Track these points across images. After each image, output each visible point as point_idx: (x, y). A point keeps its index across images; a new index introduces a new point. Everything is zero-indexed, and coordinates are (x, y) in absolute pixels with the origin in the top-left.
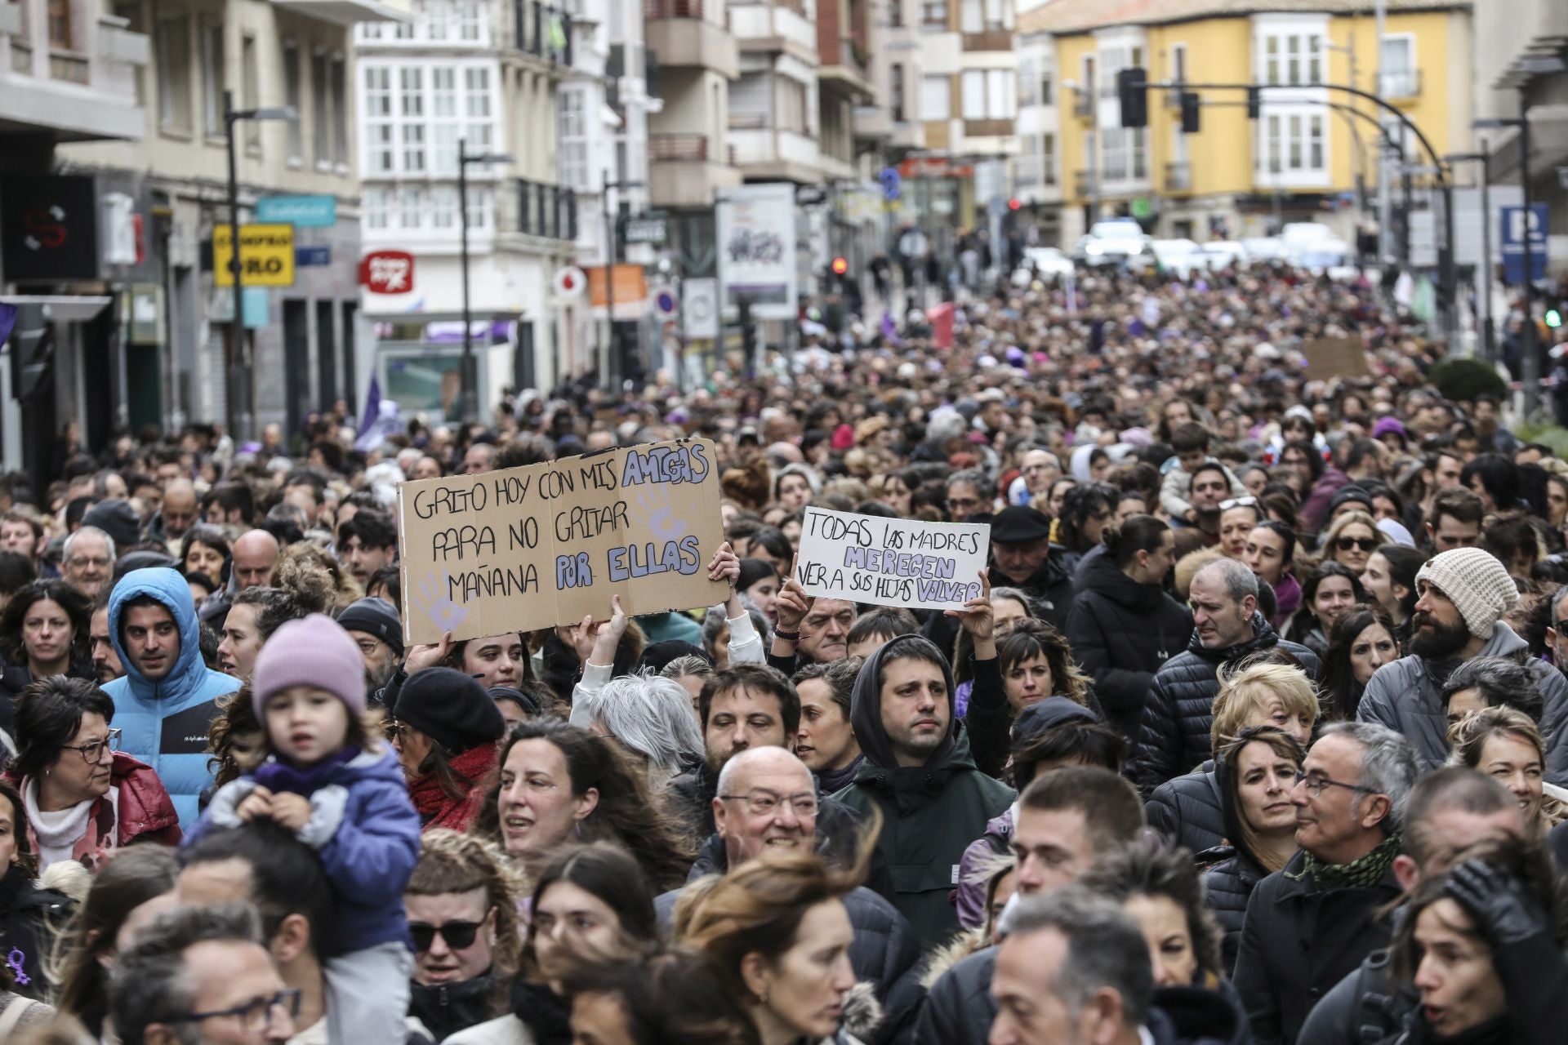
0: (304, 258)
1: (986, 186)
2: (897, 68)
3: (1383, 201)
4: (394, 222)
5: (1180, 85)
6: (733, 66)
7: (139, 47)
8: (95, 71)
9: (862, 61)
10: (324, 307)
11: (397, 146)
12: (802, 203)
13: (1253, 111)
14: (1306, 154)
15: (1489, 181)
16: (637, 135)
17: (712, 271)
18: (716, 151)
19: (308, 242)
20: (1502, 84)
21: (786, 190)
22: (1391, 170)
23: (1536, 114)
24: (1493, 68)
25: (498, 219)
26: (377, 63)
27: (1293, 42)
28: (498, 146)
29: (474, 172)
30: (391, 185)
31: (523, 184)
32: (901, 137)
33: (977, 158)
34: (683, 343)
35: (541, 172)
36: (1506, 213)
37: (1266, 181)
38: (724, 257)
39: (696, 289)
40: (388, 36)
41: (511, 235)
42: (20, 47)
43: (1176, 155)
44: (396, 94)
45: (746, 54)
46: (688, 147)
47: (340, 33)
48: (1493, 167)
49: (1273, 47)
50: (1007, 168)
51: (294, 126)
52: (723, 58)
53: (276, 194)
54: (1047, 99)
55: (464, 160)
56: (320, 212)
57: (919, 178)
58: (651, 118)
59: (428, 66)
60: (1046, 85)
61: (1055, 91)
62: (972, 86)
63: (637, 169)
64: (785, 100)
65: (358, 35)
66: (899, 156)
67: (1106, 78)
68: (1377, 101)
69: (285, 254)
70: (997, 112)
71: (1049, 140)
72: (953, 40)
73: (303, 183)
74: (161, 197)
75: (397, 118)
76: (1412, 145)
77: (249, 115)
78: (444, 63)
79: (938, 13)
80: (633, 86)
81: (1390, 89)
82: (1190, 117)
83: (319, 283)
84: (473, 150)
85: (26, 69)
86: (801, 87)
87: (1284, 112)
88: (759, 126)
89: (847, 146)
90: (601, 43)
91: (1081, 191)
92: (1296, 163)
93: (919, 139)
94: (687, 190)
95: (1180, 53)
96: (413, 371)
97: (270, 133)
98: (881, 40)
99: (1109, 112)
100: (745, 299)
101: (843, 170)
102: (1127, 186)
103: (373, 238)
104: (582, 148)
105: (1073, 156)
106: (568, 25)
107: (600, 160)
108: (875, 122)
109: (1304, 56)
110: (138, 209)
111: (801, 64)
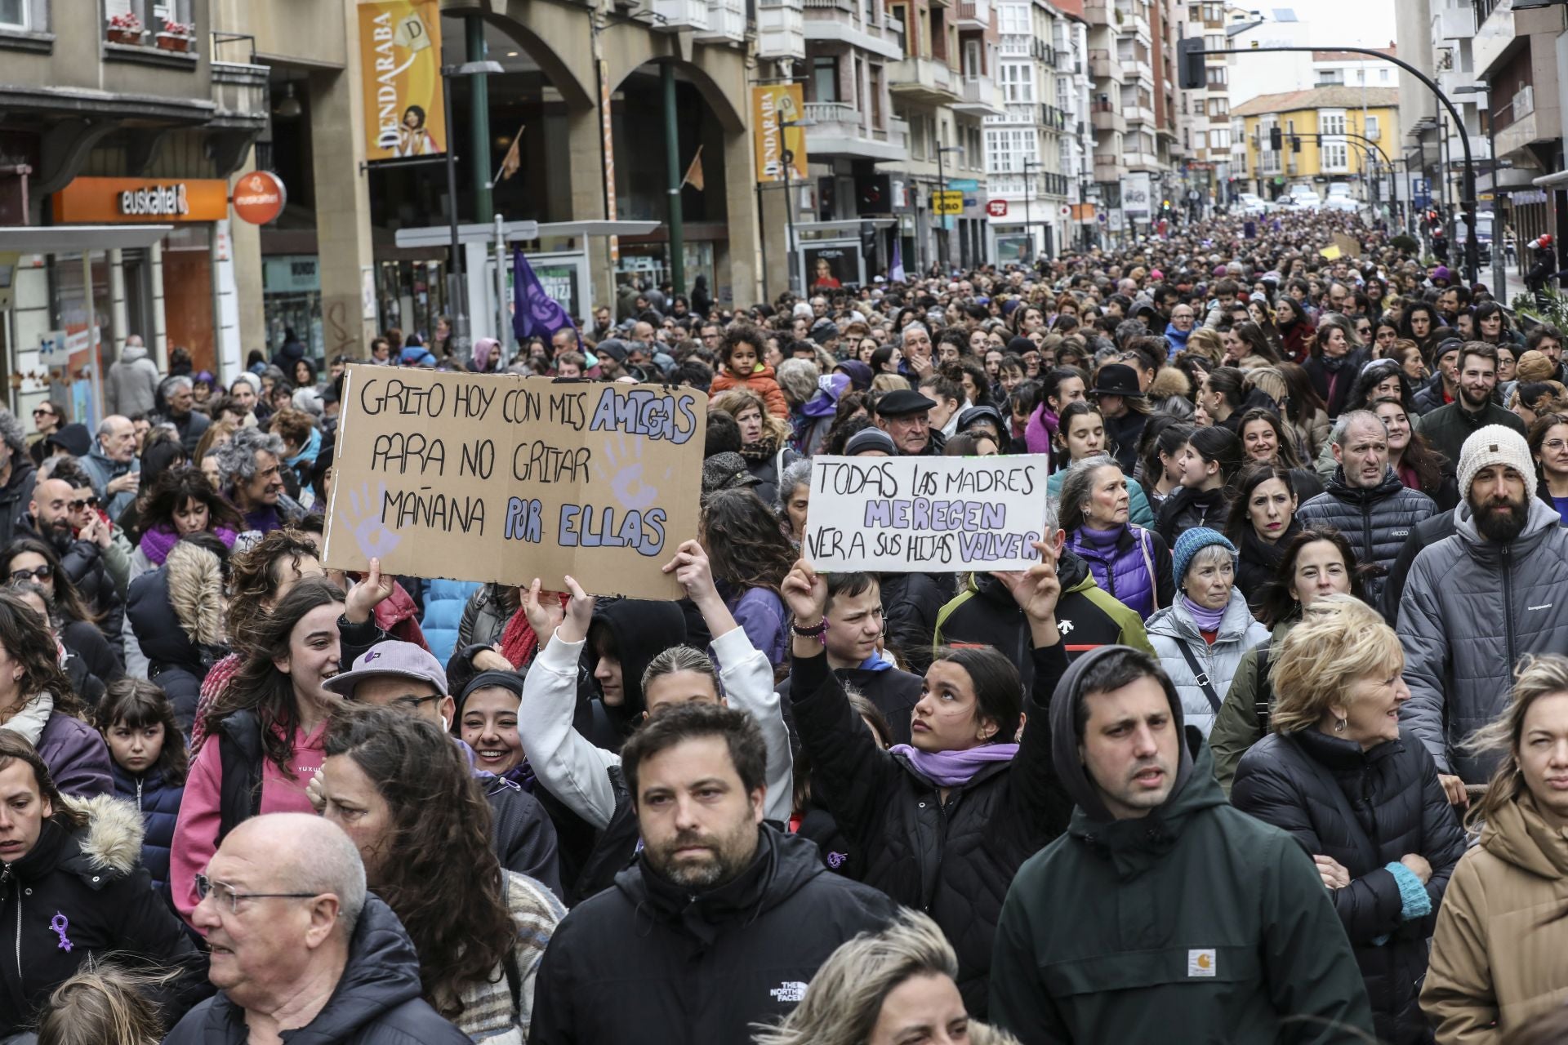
0: (966, 203)
1: (1220, 173)
2: (1186, 129)
3: (1368, 178)
4: (999, 189)
5: (1292, 134)
6: (1125, 129)
7: (905, 127)
8: (889, 136)
9: (1173, 127)
10: (974, 222)
11: (1000, 161)
12: (1152, 180)
13: (1319, 144)
14: (1339, 160)
15: (1408, 170)
16: (1089, 156)
17: (1119, 205)
18: (1119, 161)
19: (967, 197)
20: (1410, 135)
21: (1146, 175)
22: (1371, 166)
23: (1425, 145)
24: (1407, 129)
25: (1038, 188)
26: (991, 131)
27: (1333, 119)
28: (1037, 160)
29: (1030, 170)
30: (998, 175)
31: (1047, 174)
32: (1188, 155)
33: (1217, 162)
34: (1109, 233)
35: (1053, 169)
36: (1415, 181)
37: (1325, 170)
38: (1123, 201)
39: (1113, 212)
40: (995, 120)
41: (1043, 193)
42: (862, 128)
43: (1291, 161)
44: (999, 142)
45: (1129, 124)
46: (1108, 159)
47: (978, 120)
48: (1409, 164)
49: (1325, 120)
50: (1228, 167)
51: (962, 153)
52: (1121, 126)
53: (956, 180)
54: (1242, 140)
55: (1026, 165)
56: (972, 186)
57: (1196, 170)
58: (1094, 149)
59: (1010, 131)
60: (1242, 135)
61: (1245, 137)
62: (1214, 135)
63: (1089, 167)
64: (1144, 142)
65: (985, 121)
66: (1187, 162)
67: (1265, 132)
68: (1364, 139)
69: (959, 202)
70: (1224, 145)
71: (1243, 156)
72: (1207, 119)
73: (966, 175)
74: (913, 182)
75: (999, 151)
76: (1379, 156)
77: (947, 150)
78: (1016, 130)
79: (1199, 109)
80: (1087, 137)
81: (1369, 136)
82: (1296, 146)
83: (973, 213)
84: (1029, 161)
85: (864, 136)
86: (1150, 137)
87: (1330, 145)
88: (1135, 151)
89: (1168, 159)
90: (1075, 121)
91: (1256, 174)
92: (1335, 164)
93: (1194, 155)
94: (1108, 175)
95: (1292, 123)
96: (1008, 244)
97: (953, 157)
98: (1179, 119)
99: (1266, 145)
100: (1131, 216)
101: (1167, 168)
102: (1274, 172)
103: (991, 196)
104: (1069, 161)
105: (1253, 161)
106: (1063, 115)
107: (1075, 166)
108: (1178, 149)
109: (1337, 124)
110: (905, 186)
111: (1150, 129)
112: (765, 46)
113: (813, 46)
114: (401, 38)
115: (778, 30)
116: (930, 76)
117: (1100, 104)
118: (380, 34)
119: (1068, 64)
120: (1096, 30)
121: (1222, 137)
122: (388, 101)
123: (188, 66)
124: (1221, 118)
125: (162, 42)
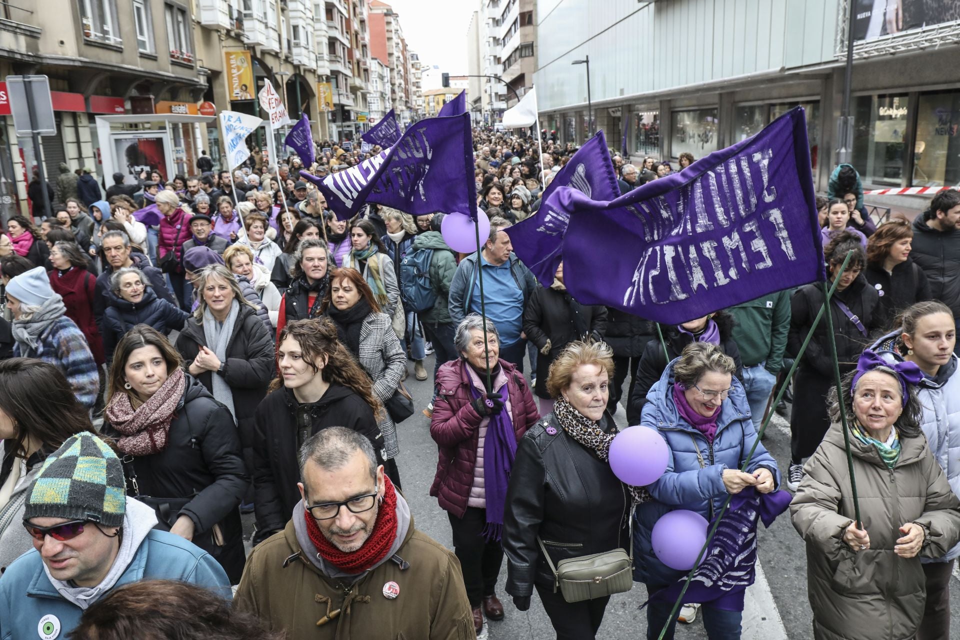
0: (366, 119)
2: (412, 99)
7: (352, 96)
8: (350, 99)
10: (366, 124)
19: (365, 117)
26: (369, 98)
30: (370, 111)
31: (382, 111)
40: (370, 95)
42: (344, 96)
44: (371, 102)
51: (364, 105)
53: (362, 112)
56: (365, 114)
58: (392, 104)
65: (368, 95)
66: (413, 109)
73: (364, 111)
77: (361, 103)
90: (388, 96)
97: (361, 105)
98: (410, 96)
103: (370, 117)
106: (385, 94)
110: (354, 113)
111: (404, 99)
112: (320, 71)
113: (332, 72)
114: (239, 63)
115: (323, 67)
116: (358, 82)
117: (393, 92)
118: (232, 62)
119: (386, 80)
120: (392, 70)
121: (420, 102)
122: (236, 83)
123: (191, 68)
124: (419, 96)
125: (184, 59)
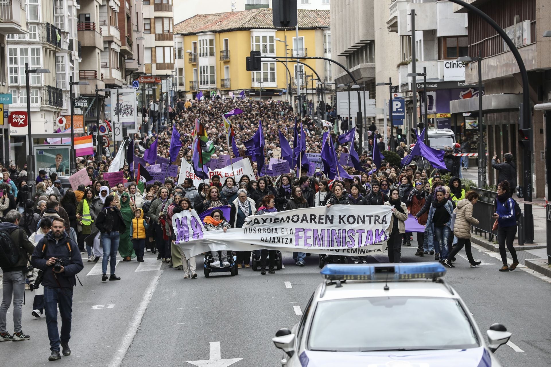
2: (139, 46)
9: (130, 44)
14: (269, 77)
27: (264, 38)
32: (139, 69)
33: (161, 76)
37: (257, 86)
43: (225, 76)
49: (258, 40)
50: (170, 80)
54: (180, 56)
57: (144, 83)
60: (180, 51)
61: (183, 53)
62: (159, 51)
64: (113, 58)
66: (138, 76)
70: (167, 61)
71: (181, 70)
72: (153, 37)
79: (147, 27)
89: (123, 73)
91: (192, 88)
92: (266, 79)
93: (144, 70)
95: (226, 41)
102: (209, 86)
105: (190, 76)
108: (132, 64)
109: (268, 43)
121: (166, 53)
124: (165, 36)
